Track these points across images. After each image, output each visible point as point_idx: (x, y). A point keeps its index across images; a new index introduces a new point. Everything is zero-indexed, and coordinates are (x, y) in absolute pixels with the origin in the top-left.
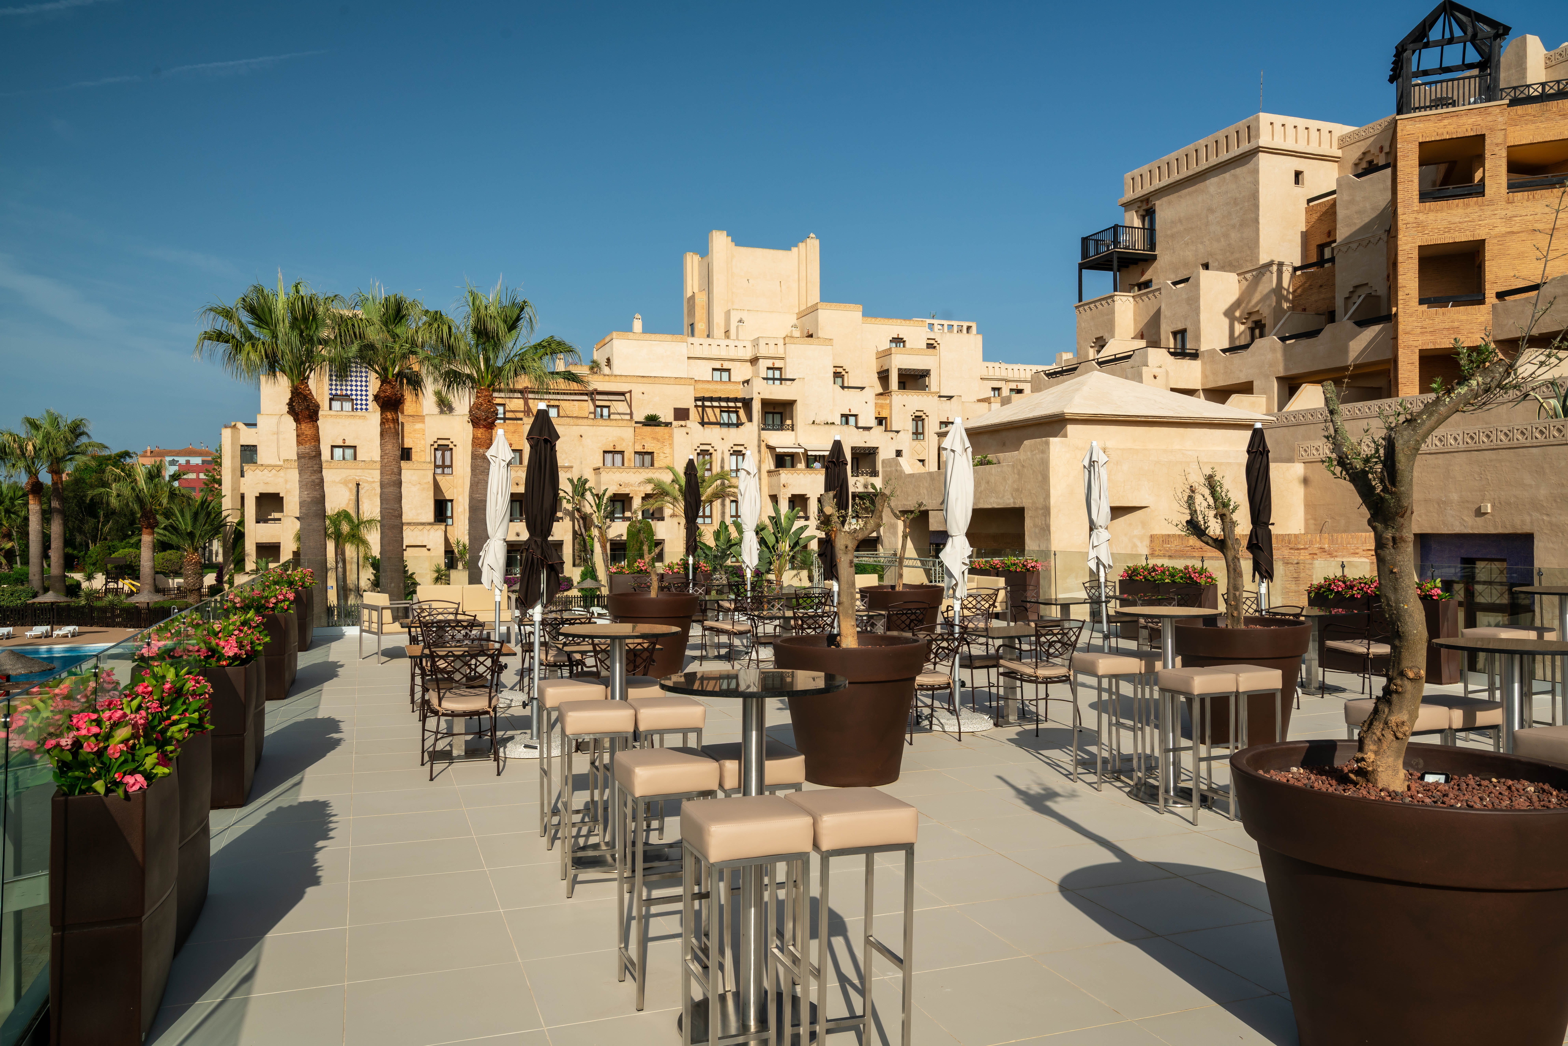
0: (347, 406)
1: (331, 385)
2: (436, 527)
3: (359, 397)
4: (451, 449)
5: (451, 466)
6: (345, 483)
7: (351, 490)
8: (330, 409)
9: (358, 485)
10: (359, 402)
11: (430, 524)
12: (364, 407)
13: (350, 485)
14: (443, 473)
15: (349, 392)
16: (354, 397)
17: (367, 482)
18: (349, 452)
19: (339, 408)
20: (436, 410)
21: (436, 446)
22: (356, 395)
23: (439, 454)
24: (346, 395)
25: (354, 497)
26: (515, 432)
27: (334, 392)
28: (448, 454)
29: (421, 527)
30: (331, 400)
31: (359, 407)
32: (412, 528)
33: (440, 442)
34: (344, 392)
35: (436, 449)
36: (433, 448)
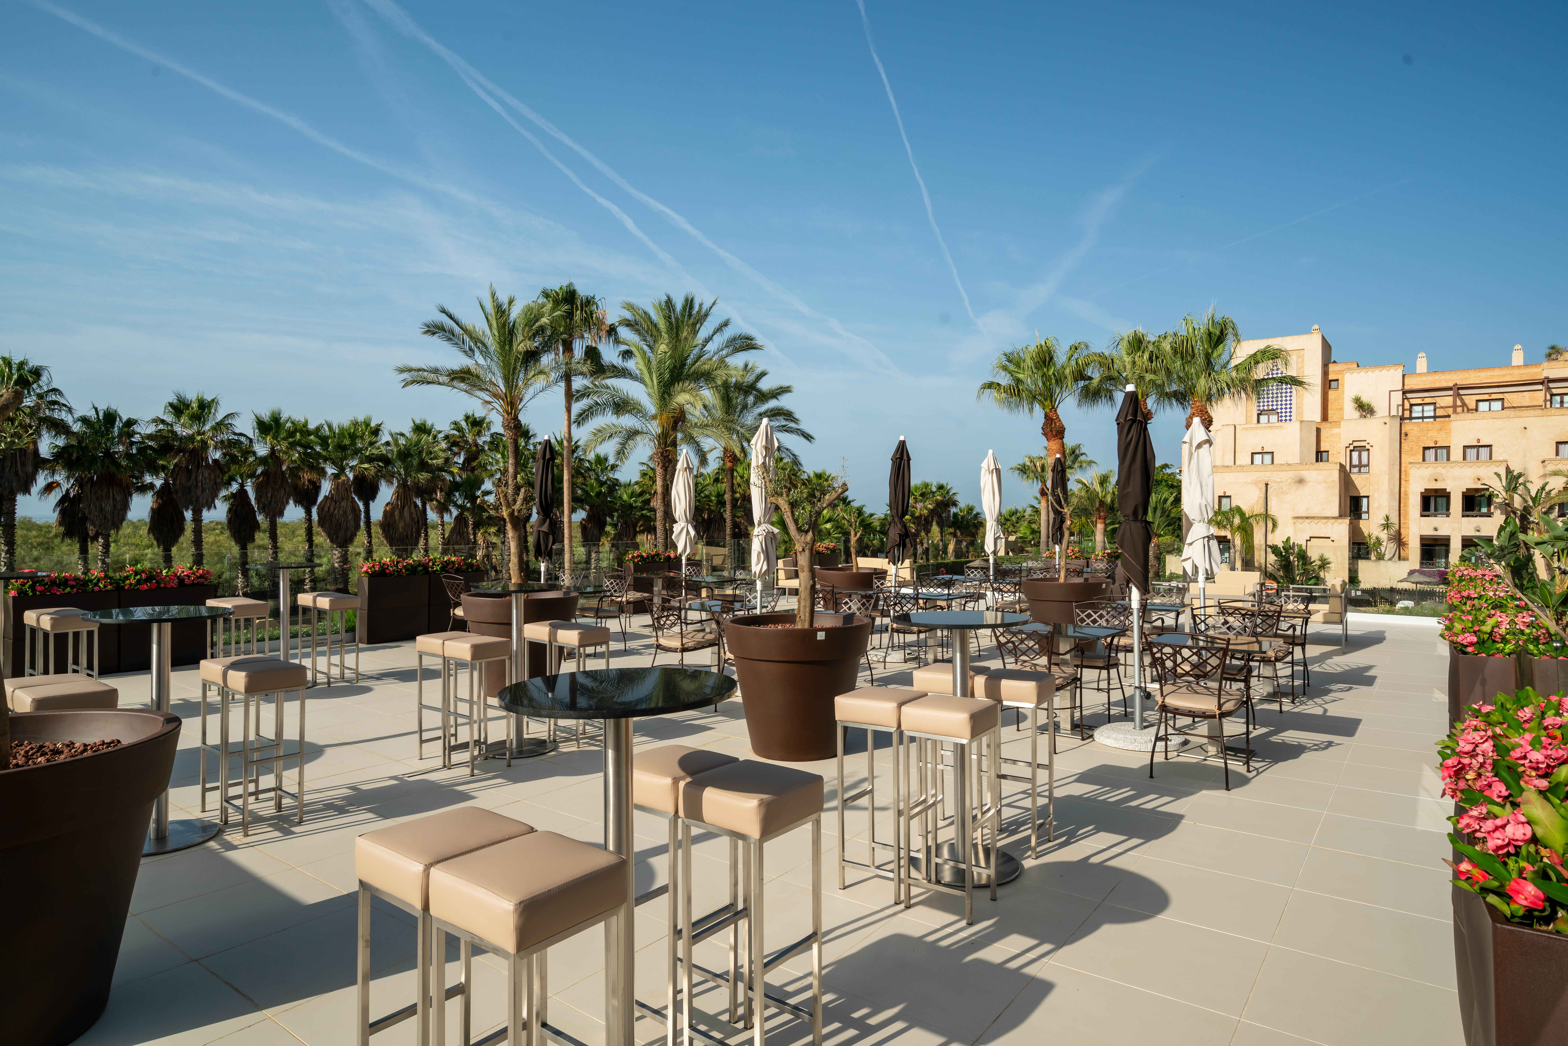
0: (1274, 418)
1: (1259, 402)
2: (1340, 521)
3: (1284, 410)
4: (1368, 450)
5: (1368, 465)
6: (1256, 483)
7: (1260, 489)
8: (1258, 421)
9: (1267, 485)
10: (1284, 414)
11: (1334, 518)
12: (1288, 418)
13: (1260, 485)
14: (1360, 471)
15: (1275, 407)
16: (1279, 411)
17: (1275, 482)
18: (1268, 458)
19: (1266, 421)
20: (1357, 414)
21: (1351, 448)
22: (1281, 409)
23: (1355, 455)
24: (1273, 410)
25: (1263, 495)
26: (1441, 430)
27: (1261, 408)
28: (1364, 454)
29: (1325, 521)
30: (1259, 415)
31: (1284, 418)
32: (1316, 521)
33: (1356, 444)
34: (1270, 408)
35: (1351, 451)
36: (1348, 450)
